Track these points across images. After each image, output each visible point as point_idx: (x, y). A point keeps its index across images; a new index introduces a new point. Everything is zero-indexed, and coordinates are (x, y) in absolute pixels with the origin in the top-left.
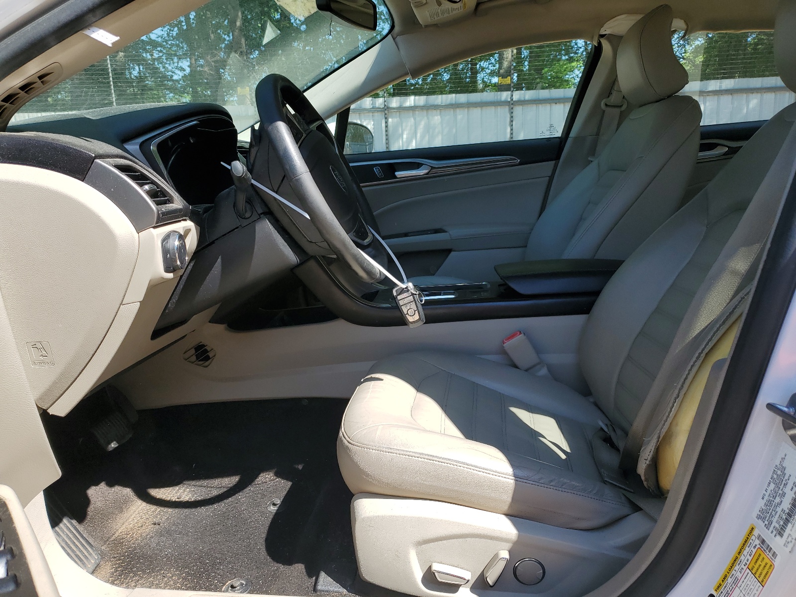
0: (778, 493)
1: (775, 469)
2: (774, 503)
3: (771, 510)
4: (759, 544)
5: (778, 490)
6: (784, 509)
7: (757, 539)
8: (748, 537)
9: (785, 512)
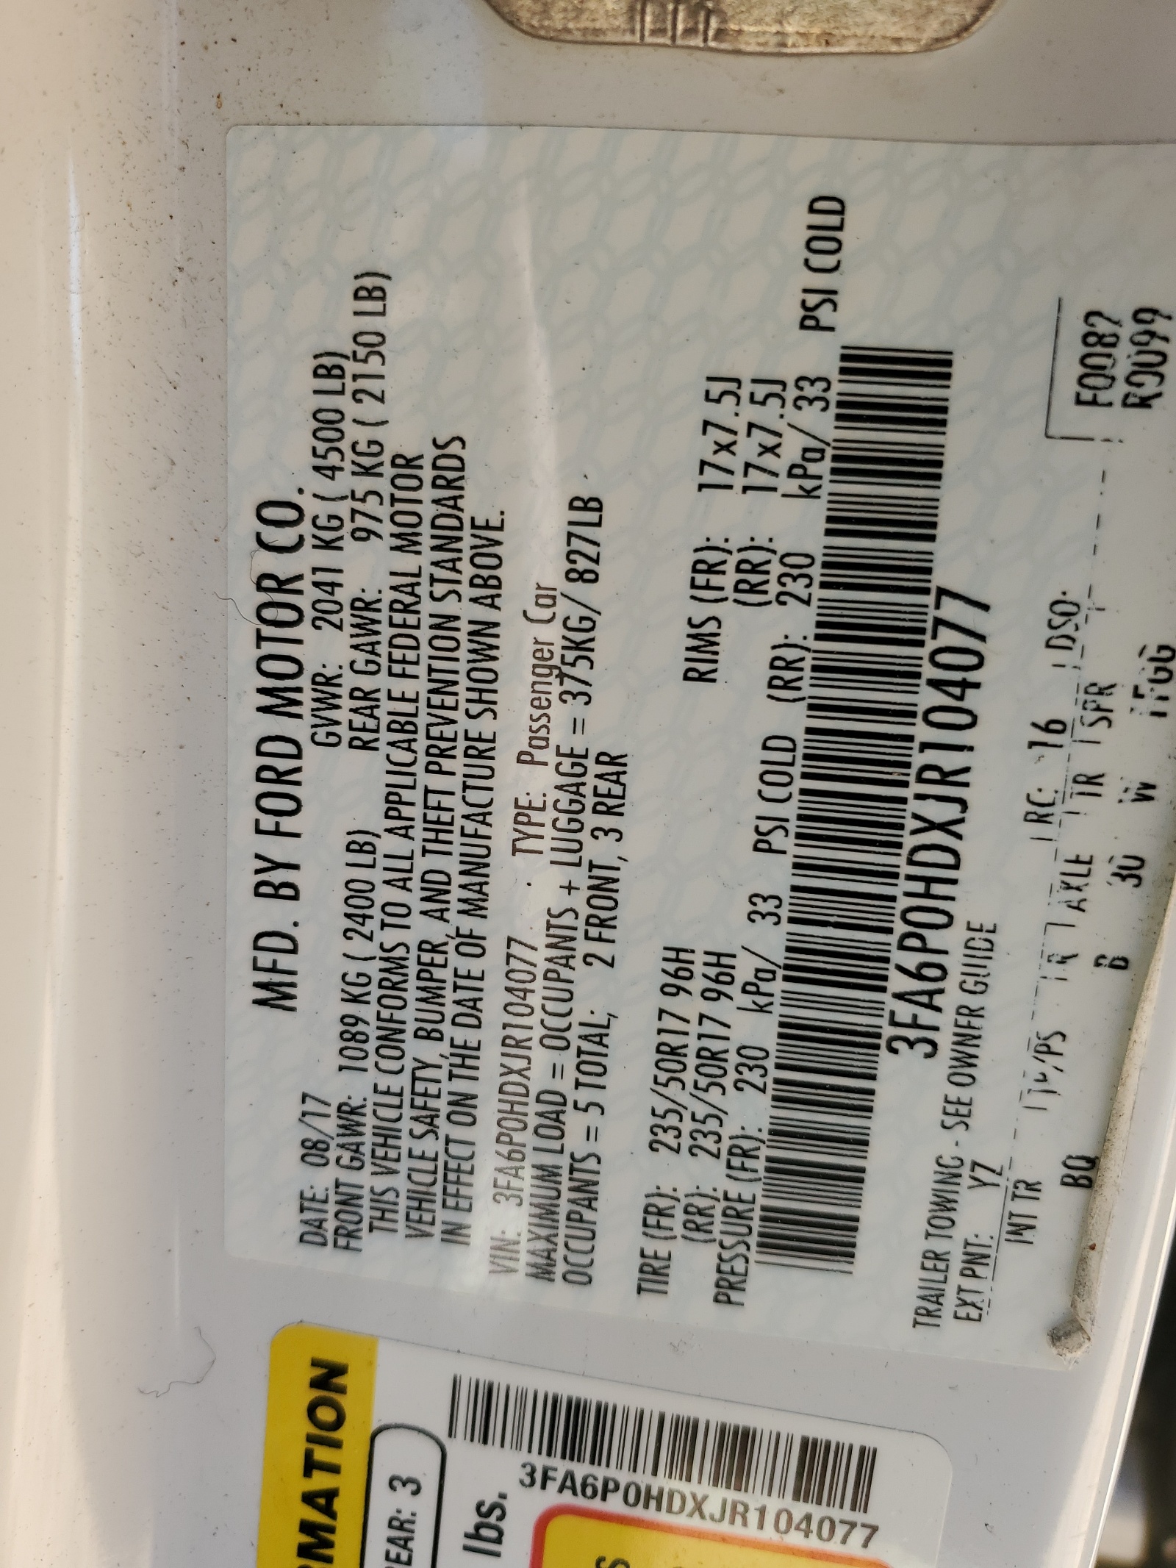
0: (482, 814)
1: (270, 562)
2: (493, 963)
3: (490, 1059)
4: (536, 1479)
5: (481, 778)
6: (701, 942)
7: (460, 1449)
8: (321, 1481)
9: (744, 969)
